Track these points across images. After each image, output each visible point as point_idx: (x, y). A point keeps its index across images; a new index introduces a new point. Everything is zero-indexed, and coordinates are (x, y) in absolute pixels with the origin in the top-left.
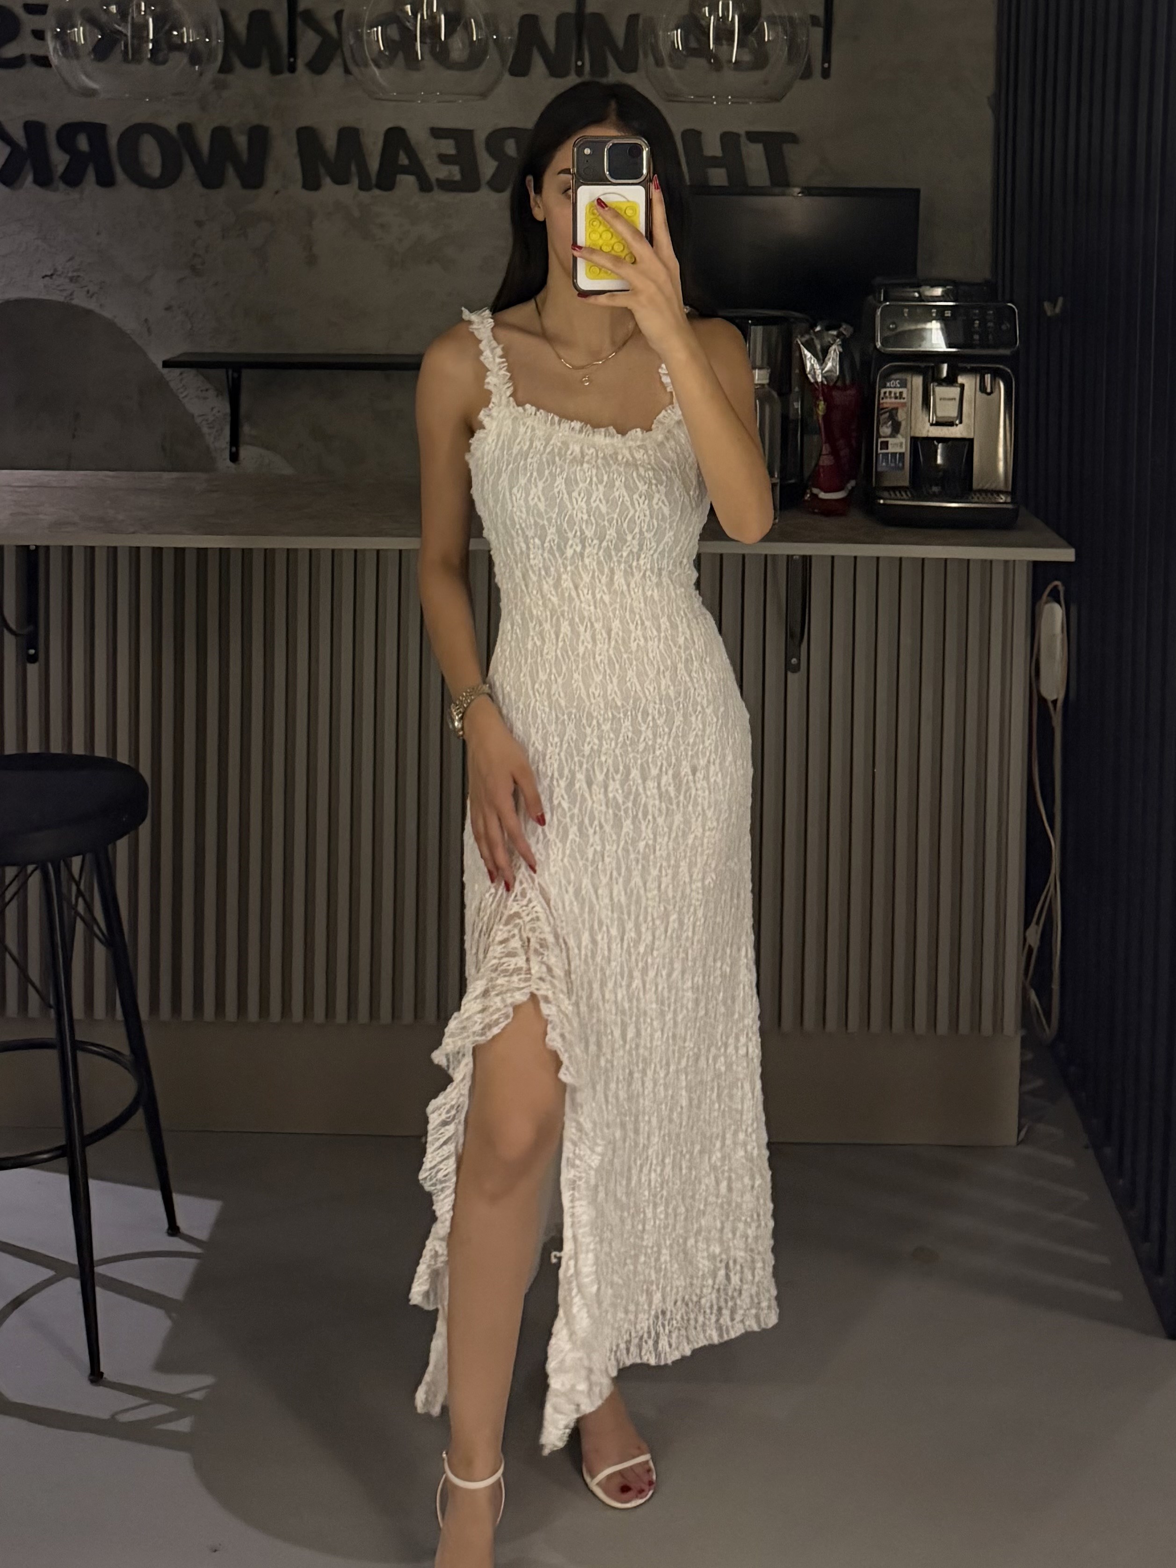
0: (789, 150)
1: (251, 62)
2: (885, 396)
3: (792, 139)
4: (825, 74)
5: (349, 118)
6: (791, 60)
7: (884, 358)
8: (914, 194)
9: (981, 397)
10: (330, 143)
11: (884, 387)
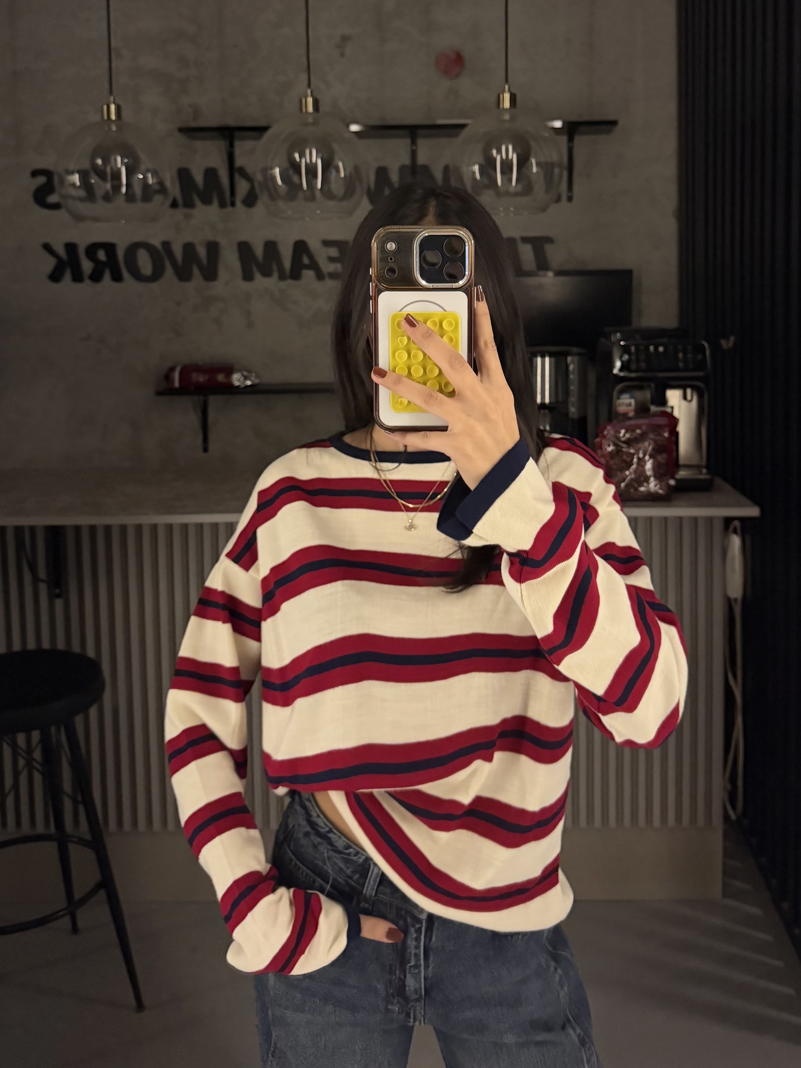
0: (548, 248)
1: (207, 201)
2: (619, 405)
3: (549, 240)
4: (570, 199)
5: (270, 235)
6: (548, 190)
7: (618, 379)
8: (629, 273)
9: (684, 403)
10: (259, 251)
11: (619, 398)
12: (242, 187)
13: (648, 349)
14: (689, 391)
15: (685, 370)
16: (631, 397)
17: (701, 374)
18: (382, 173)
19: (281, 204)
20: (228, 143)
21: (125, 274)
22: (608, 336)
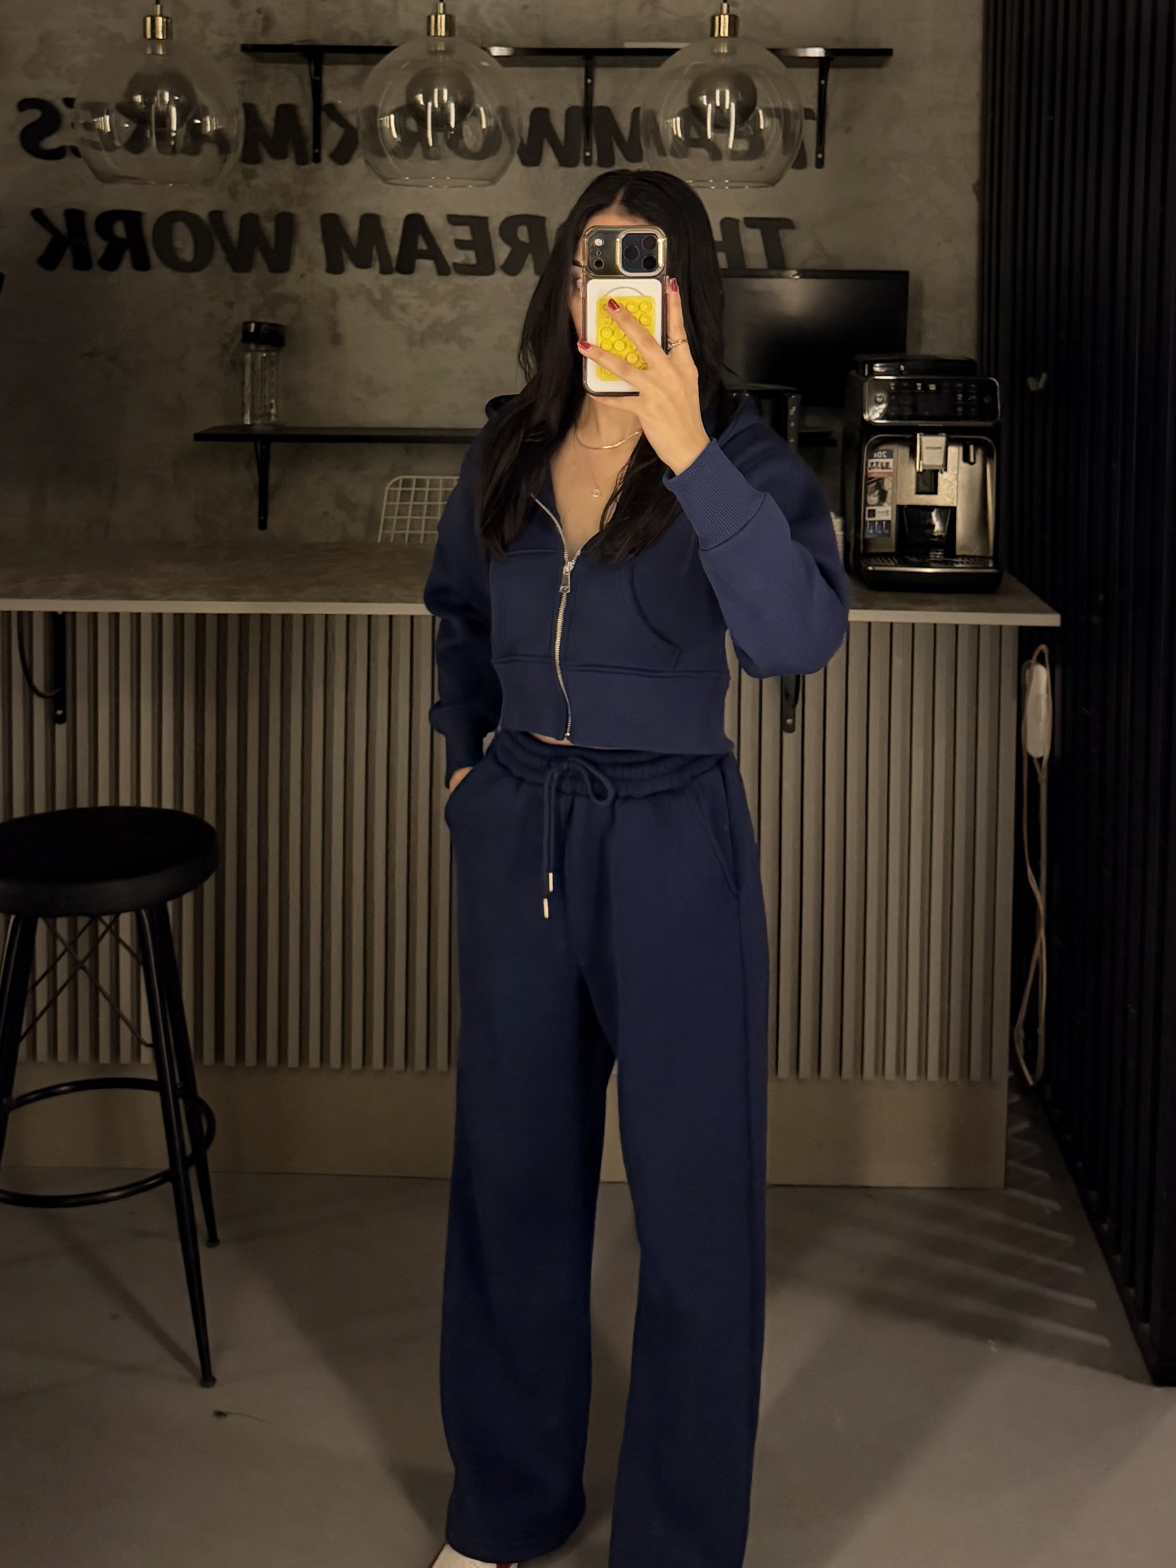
0: (786, 235)
1: (278, 154)
2: (872, 467)
3: (787, 224)
4: (820, 164)
5: (370, 205)
6: (784, 149)
7: (871, 428)
8: (904, 276)
9: (964, 466)
10: (353, 228)
11: (872, 457)
12: (332, 133)
13: (916, 387)
14: (972, 447)
15: (966, 418)
16: (890, 455)
17: (989, 424)
18: (540, 116)
19: (390, 159)
20: (313, 69)
21: (154, 259)
22: (859, 368)
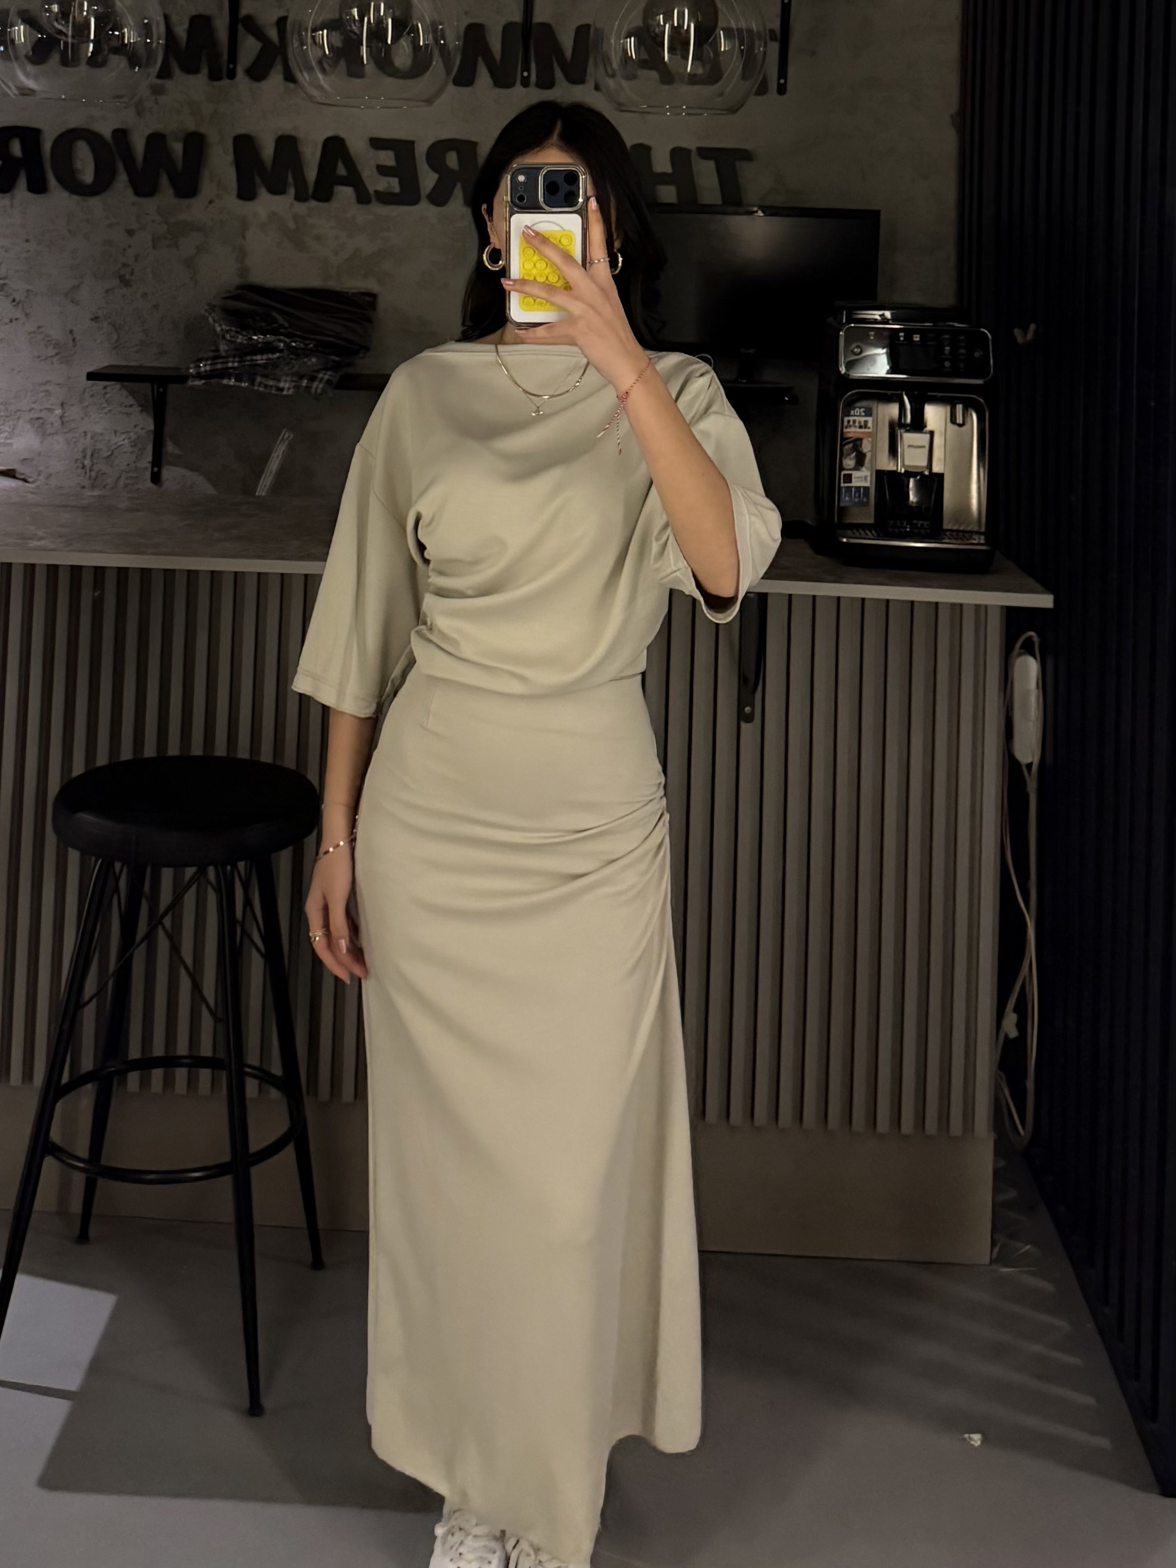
0: (742, 167)
1: (191, 69)
2: (849, 426)
3: (746, 155)
4: (782, 90)
5: (288, 126)
6: (744, 76)
7: (847, 382)
8: (874, 216)
9: (951, 428)
10: (268, 150)
11: (848, 415)
12: (249, 48)
13: (899, 337)
14: (959, 408)
15: (953, 374)
16: (869, 412)
17: (979, 381)
18: (475, 33)
21: (52, 182)
